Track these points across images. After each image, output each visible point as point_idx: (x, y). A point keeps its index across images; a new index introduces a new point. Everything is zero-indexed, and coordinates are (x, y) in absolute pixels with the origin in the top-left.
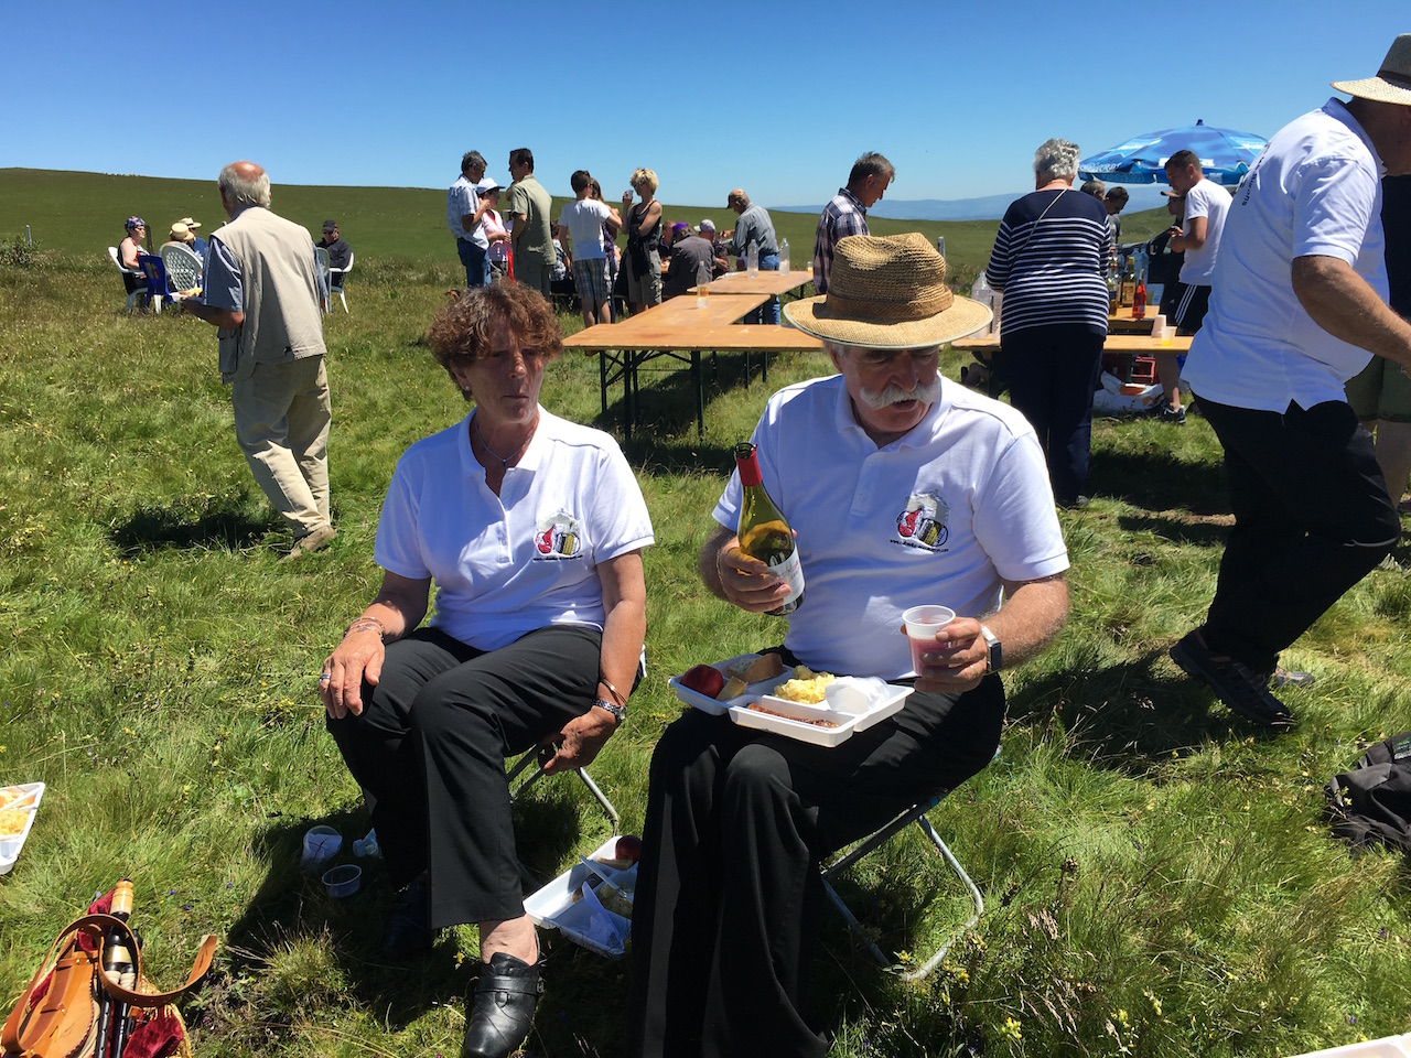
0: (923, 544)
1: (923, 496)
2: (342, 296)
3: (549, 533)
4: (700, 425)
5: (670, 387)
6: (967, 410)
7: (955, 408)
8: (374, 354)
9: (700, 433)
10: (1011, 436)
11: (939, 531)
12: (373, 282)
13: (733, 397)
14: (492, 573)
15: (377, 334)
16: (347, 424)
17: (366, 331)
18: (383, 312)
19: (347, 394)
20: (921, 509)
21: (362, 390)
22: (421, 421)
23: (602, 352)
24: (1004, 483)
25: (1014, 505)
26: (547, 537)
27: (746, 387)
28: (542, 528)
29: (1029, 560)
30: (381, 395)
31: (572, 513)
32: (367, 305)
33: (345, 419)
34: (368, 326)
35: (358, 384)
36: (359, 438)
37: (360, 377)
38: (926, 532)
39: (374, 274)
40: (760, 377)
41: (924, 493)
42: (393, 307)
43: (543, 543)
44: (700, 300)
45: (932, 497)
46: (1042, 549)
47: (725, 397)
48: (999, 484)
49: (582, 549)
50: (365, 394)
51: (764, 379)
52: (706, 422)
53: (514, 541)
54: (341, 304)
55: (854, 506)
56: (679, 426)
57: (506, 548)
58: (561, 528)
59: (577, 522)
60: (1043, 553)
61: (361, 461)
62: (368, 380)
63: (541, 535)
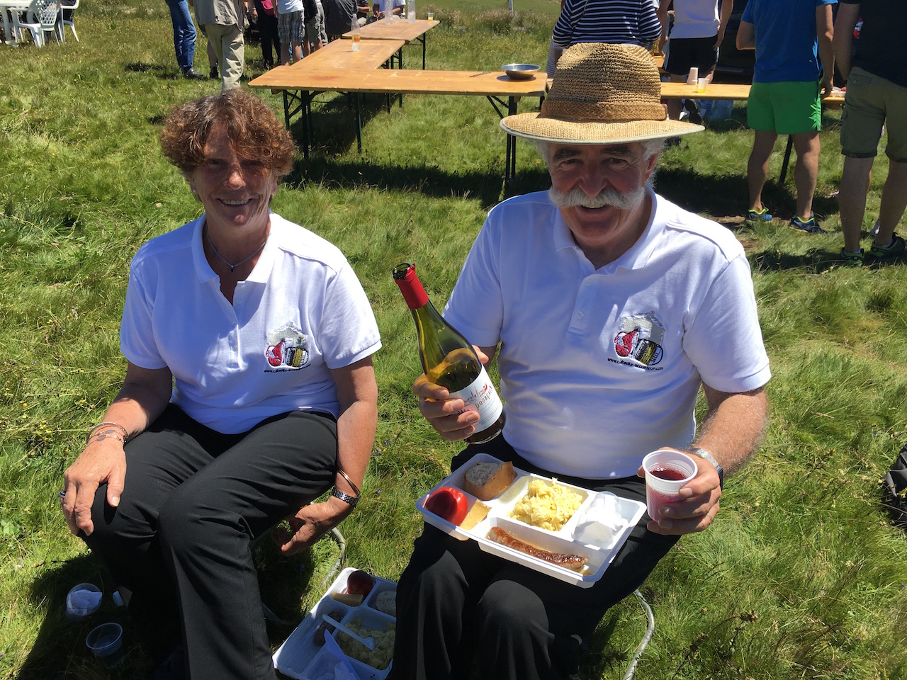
0: (639, 363)
1: (638, 317)
2: (73, 28)
3: (278, 347)
4: (359, 146)
5: (333, 110)
6: (681, 231)
7: (668, 228)
8: (101, 78)
9: (360, 151)
10: (725, 260)
11: (653, 351)
12: (97, 15)
13: (381, 120)
14: (222, 375)
15: (103, 61)
16: (83, 142)
17: (94, 59)
18: (106, 41)
19: (81, 116)
20: (637, 330)
21: (93, 112)
22: (143, 138)
23: (284, 92)
24: (716, 305)
25: (726, 324)
26: (277, 351)
27: (389, 111)
28: (273, 340)
29: (738, 376)
30: (108, 116)
31: (300, 328)
32: (93, 35)
33: (81, 137)
34: (95, 54)
35: (90, 106)
36: (94, 154)
37: (90, 100)
38: (642, 352)
39: (97, 9)
40: (397, 103)
41: (640, 314)
42: (114, 37)
43: (273, 356)
44: (355, 45)
45: (648, 319)
46: (749, 365)
47: (375, 120)
48: (713, 304)
49: (310, 359)
50: (96, 116)
51: (400, 106)
52: (363, 140)
53: (243, 350)
54: (73, 35)
55: (572, 325)
56: (343, 146)
57: (237, 354)
58: (291, 341)
59: (305, 337)
60: (750, 368)
61: (97, 175)
62: (98, 102)
63: (272, 348)
